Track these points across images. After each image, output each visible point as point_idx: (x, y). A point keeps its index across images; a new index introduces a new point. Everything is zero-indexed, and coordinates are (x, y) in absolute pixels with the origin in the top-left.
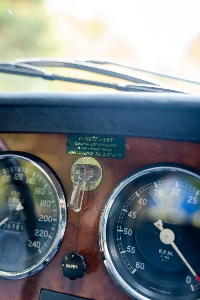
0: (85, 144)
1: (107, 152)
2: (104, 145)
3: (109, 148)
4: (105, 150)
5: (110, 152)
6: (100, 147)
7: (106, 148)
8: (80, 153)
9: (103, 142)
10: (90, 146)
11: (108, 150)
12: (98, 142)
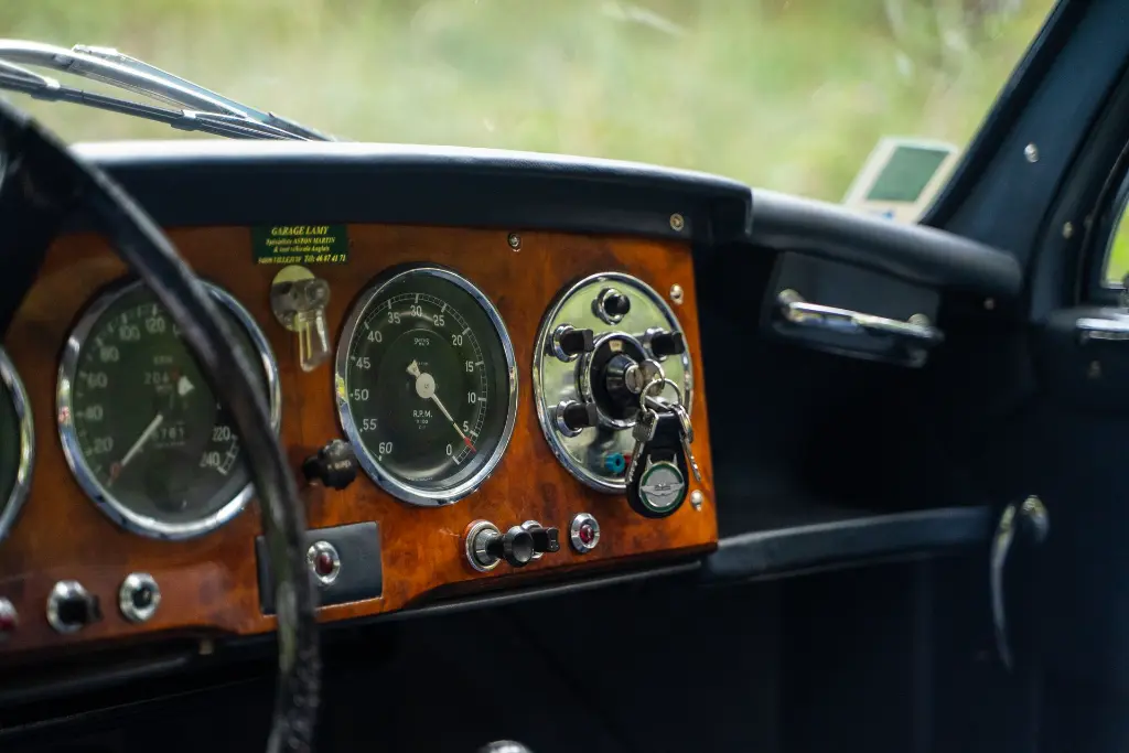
0: (283, 242)
1: (324, 253)
2: (316, 241)
3: (325, 245)
4: (319, 250)
5: (327, 253)
6: (311, 245)
7: (320, 245)
8: (279, 260)
9: (313, 236)
10: (293, 245)
11: (324, 249)
12: (305, 236)
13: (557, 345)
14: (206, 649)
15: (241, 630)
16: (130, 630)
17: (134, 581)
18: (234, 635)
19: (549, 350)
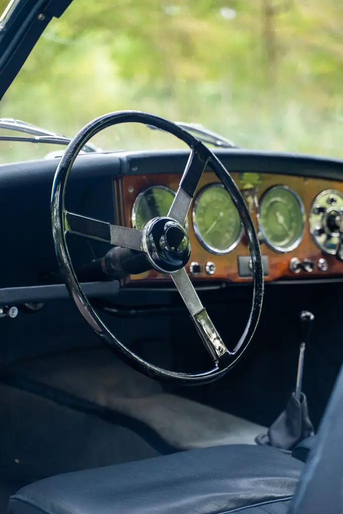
13: (316, 211)
14: (224, 286)
15: (234, 281)
16: (209, 276)
17: (209, 264)
18: (232, 283)
19: (314, 213)
